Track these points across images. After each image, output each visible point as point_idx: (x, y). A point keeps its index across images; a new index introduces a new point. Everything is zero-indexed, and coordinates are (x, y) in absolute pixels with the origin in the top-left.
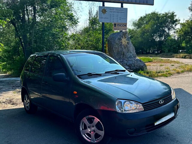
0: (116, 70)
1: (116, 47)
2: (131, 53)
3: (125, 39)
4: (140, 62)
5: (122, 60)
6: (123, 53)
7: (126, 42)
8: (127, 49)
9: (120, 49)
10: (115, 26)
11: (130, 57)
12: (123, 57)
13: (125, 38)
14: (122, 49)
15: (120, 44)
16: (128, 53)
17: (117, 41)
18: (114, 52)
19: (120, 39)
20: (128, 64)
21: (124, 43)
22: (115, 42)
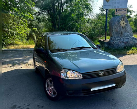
0: (81, 47)
1: (115, 28)
2: (128, 32)
3: (123, 22)
4: (135, 40)
5: (120, 38)
6: (121, 33)
7: (124, 23)
8: (125, 29)
9: (119, 30)
10: (116, 11)
11: (127, 36)
12: (121, 36)
13: (124, 20)
14: (121, 29)
15: (118, 26)
16: (125, 32)
17: (116, 23)
18: (114, 32)
19: (119, 21)
20: (124, 42)
21: (122, 24)
22: (114, 24)
